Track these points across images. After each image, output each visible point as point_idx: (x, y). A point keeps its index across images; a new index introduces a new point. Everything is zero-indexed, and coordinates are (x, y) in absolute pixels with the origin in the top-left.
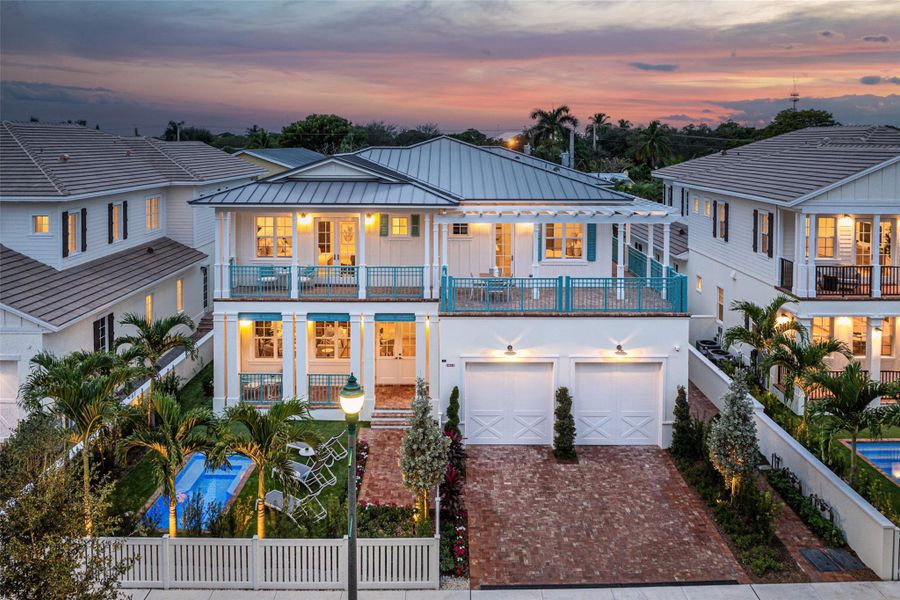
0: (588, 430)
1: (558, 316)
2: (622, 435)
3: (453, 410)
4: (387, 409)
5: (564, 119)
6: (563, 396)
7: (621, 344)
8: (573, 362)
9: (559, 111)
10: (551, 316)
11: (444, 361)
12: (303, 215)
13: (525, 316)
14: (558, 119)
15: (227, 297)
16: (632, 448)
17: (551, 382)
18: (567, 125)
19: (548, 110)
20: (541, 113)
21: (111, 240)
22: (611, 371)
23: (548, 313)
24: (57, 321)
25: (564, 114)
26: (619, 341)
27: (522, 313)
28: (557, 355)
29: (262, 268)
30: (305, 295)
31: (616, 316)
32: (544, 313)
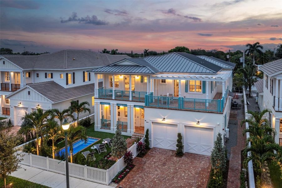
0: (190, 148)
1: (179, 110)
2: (201, 151)
3: (147, 136)
4: (137, 134)
5: (258, 47)
6: (180, 135)
7: (199, 121)
8: (184, 125)
9: (256, 44)
10: (176, 110)
11: (145, 121)
12: (121, 76)
13: (168, 109)
14: (256, 46)
15: (97, 97)
16: (203, 156)
17: (176, 131)
18: (259, 48)
19: (252, 44)
20: (249, 45)
21: (84, 81)
22: (197, 130)
23: (175, 109)
24: (55, 101)
25: (258, 45)
26: (199, 120)
27: (168, 108)
28: (179, 123)
29: (110, 90)
30: (117, 98)
31: (197, 111)
32: (174, 109)
